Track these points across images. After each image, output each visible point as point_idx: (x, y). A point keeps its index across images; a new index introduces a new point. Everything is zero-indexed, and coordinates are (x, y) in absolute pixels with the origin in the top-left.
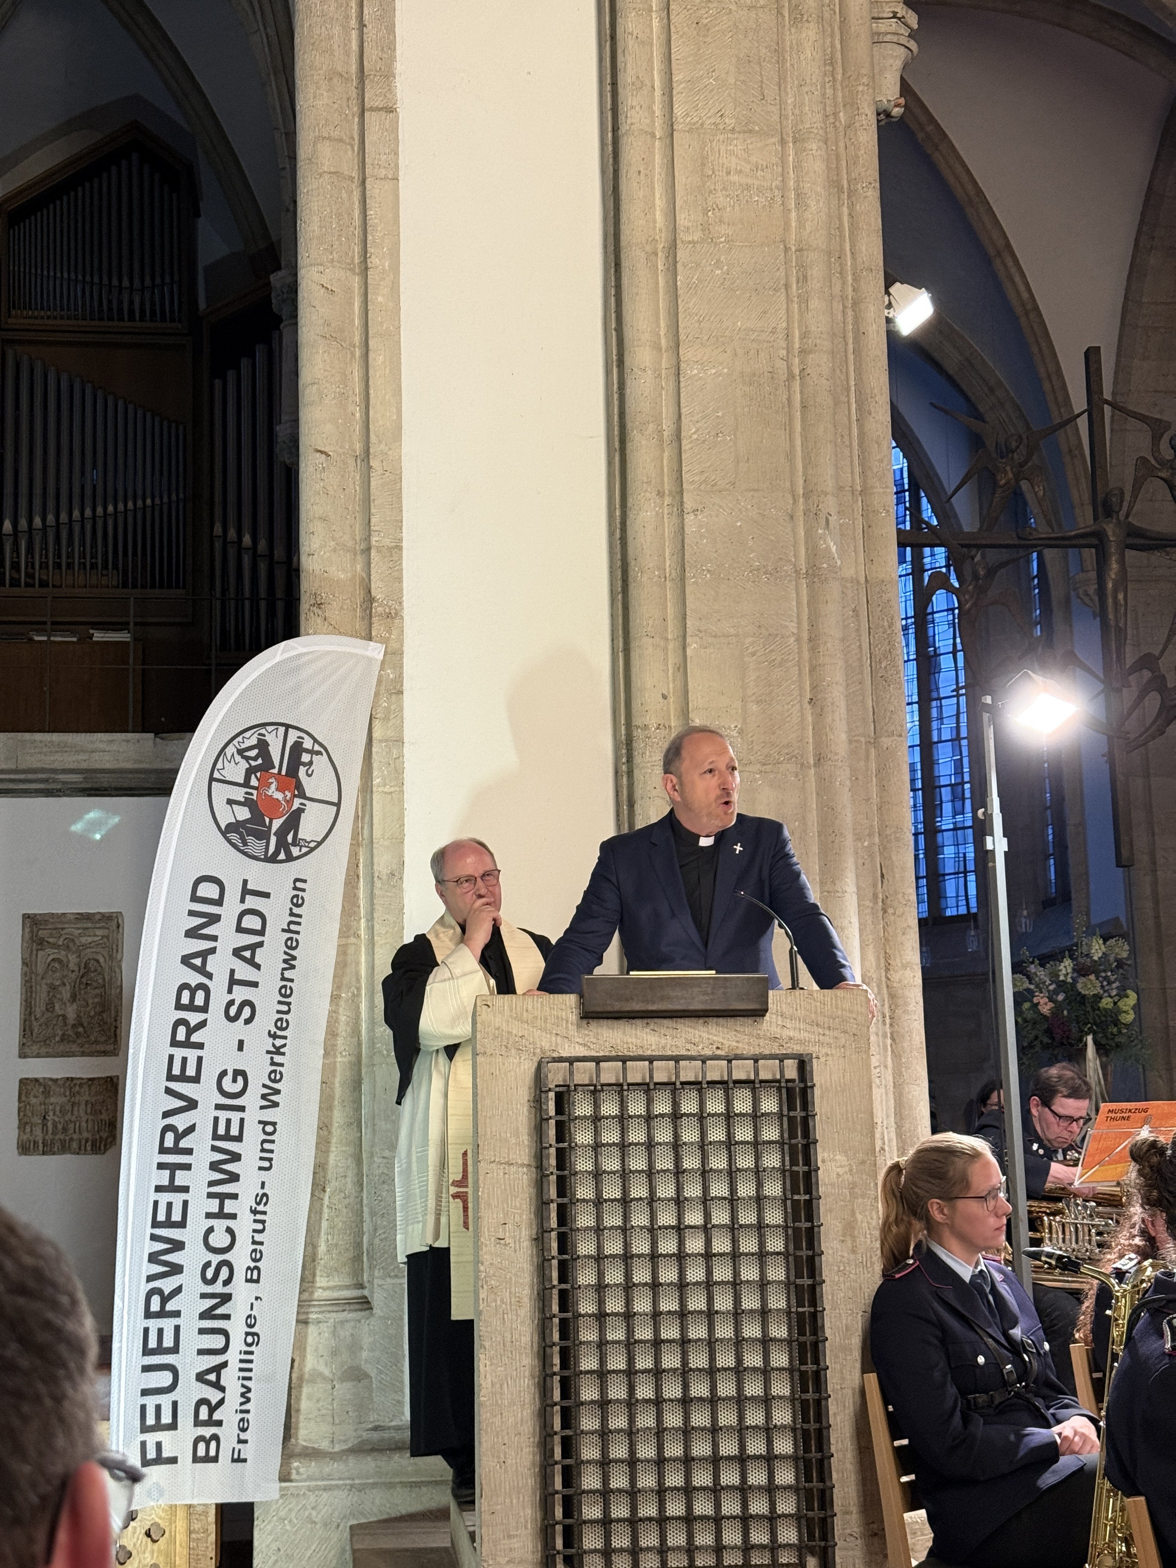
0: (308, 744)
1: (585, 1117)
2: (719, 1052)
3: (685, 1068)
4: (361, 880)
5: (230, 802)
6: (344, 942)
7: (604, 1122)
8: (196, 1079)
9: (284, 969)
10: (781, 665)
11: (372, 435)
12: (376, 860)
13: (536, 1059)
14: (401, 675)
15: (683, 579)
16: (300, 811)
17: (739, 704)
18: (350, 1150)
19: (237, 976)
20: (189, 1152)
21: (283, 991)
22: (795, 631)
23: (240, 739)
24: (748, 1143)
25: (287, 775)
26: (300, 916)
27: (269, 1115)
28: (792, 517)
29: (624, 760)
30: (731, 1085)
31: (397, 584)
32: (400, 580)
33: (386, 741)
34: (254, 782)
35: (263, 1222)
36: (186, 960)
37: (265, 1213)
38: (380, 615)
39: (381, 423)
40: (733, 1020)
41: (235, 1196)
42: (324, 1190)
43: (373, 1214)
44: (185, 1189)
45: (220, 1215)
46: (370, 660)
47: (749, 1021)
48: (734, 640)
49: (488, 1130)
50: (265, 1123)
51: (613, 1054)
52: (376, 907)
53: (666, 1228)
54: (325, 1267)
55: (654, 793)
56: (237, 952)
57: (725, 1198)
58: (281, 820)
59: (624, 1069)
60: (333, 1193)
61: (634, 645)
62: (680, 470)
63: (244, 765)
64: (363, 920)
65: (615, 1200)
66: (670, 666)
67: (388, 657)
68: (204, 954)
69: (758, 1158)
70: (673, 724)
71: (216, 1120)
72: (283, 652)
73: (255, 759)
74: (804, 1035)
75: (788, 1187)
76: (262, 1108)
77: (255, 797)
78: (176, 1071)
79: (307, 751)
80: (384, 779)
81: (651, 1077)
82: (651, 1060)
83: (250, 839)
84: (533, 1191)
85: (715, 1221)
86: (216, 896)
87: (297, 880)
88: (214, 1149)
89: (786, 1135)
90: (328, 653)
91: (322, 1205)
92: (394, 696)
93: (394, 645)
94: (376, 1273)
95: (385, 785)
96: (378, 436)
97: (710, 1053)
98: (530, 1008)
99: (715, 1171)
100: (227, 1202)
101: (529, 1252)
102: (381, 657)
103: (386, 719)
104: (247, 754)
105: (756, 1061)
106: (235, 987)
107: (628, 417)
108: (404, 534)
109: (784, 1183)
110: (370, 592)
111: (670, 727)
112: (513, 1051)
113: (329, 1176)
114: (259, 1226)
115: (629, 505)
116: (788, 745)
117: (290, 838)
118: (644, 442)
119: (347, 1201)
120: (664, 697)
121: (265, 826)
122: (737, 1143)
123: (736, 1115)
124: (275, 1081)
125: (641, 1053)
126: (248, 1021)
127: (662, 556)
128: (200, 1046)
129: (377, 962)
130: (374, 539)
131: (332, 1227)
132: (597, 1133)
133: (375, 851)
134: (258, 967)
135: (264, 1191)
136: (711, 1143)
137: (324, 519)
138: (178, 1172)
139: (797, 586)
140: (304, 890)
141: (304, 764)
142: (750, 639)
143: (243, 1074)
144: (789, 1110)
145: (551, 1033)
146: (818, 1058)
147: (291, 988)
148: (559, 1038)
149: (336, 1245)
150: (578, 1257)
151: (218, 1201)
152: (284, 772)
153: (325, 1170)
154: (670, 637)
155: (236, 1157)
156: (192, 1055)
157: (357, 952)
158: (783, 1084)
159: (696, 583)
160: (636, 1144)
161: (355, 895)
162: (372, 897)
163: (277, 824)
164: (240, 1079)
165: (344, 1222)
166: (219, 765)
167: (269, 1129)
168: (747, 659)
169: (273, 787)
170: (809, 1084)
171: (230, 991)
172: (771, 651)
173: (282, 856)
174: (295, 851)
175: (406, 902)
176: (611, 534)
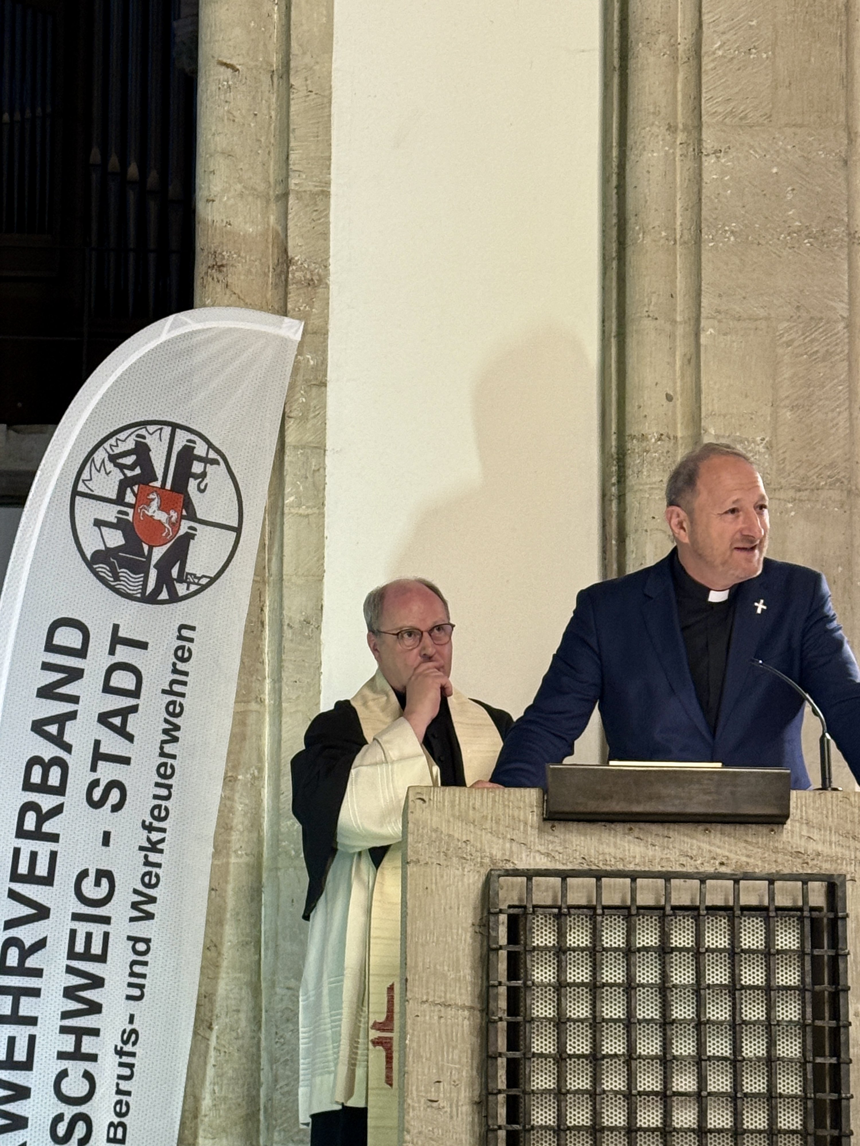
0: (200, 449)
1: (546, 948)
2: (723, 869)
3: (679, 889)
4: (267, 628)
5: (99, 523)
6: (242, 707)
7: (571, 956)
8: (48, 881)
9: (164, 742)
10: (824, 360)
11: (294, 44)
12: (286, 603)
13: (484, 871)
14: (324, 362)
15: (698, 241)
16: (189, 537)
17: (767, 410)
18: (245, 977)
19: (103, 750)
20: (38, 973)
21: (162, 770)
22: (846, 315)
23: (112, 441)
24: (757, 988)
25: (172, 489)
26: (186, 674)
27: (141, 929)
28: (846, 162)
29: (614, 480)
30: (738, 912)
31: (321, 242)
32: (325, 235)
33: (303, 447)
34: (130, 498)
35: (131, 1066)
36: (38, 727)
37: (133, 1055)
38: (299, 282)
39: (305, 28)
40: (743, 827)
41: (95, 1032)
42: (210, 1028)
43: (273, 1061)
44: (32, 1021)
45: (77, 1055)
46: (284, 341)
47: (764, 829)
48: (763, 324)
49: (420, 959)
50: (135, 940)
51: (585, 867)
52: (285, 664)
53: (648, 1094)
54: (210, 1126)
55: (653, 524)
56: (104, 719)
57: (725, 1059)
58: (165, 548)
59: (599, 887)
60: (221, 1032)
61: (631, 328)
62: (698, 97)
63: (117, 476)
64: (268, 681)
65: (583, 1056)
66: (678, 358)
67: (308, 337)
68: (62, 720)
69: (770, 1008)
70: (679, 435)
71: (73, 933)
72: (172, 328)
73: (132, 468)
74: (836, 850)
75: (809, 1046)
76: (132, 919)
77: (130, 518)
78: (23, 869)
79: (200, 459)
80: (298, 498)
81: (633, 899)
82: (634, 876)
83: (123, 572)
84: (476, 1041)
85: (711, 1088)
86: (77, 644)
87: (182, 627)
88: (70, 970)
89: (808, 980)
90: (230, 330)
91: (207, 1046)
92: (314, 390)
93: (316, 322)
94: (276, 1137)
95: (299, 506)
96: (301, 45)
97: (712, 870)
98: (477, 805)
99: (714, 1023)
100: (86, 1039)
101: (470, 1119)
102: (298, 337)
103: (304, 419)
104: (121, 461)
105: (771, 882)
106: (101, 764)
107: (632, 24)
108: (333, 176)
109: (804, 1041)
110: (286, 251)
111: (675, 438)
112: (455, 860)
113: (217, 1011)
114: (126, 1072)
115: (630, 142)
116: (832, 465)
117: (175, 572)
118: (652, 60)
119: (240, 1042)
120: (669, 398)
121: (142, 555)
122: (743, 987)
123: (743, 951)
124: (149, 886)
125: (620, 867)
126: (116, 808)
127: (671, 210)
128: (54, 838)
129: (284, 735)
130: (293, 182)
131: (220, 1076)
132: (561, 969)
133: (285, 590)
134: (130, 738)
135: (135, 1026)
136: (709, 986)
137: (228, 155)
138: (23, 1000)
139: (849, 254)
140: (191, 640)
141: (196, 476)
142: (786, 324)
143: (109, 875)
144: (813, 947)
145: (504, 838)
146: (853, 880)
147: (172, 767)
148: (514, 844)
149: (225, 1099)
150: (533, 1128)
151: (73, 1037)
152: (168, 486)
153: (212, 1002)
154: (678, 319)
155: (97, 982)
156: (44, 849)
157: (260, 721)
158: (806, 914)
159: (715, 248)
160: (611, 985)
161: (258, 648)
162: (279, 650)
163: (158, 553)
164: (104, 882)
165: (235, 1070)
166: (85, 475)
167: (141, 947)
168: (780, 351)
169: (155, 505)
170: (840, 914)
171: (94, 768)
172: (812, 341)
173: (164, 595)
174: (181, 589)
175: (324, 658)
176: (605, 180)
